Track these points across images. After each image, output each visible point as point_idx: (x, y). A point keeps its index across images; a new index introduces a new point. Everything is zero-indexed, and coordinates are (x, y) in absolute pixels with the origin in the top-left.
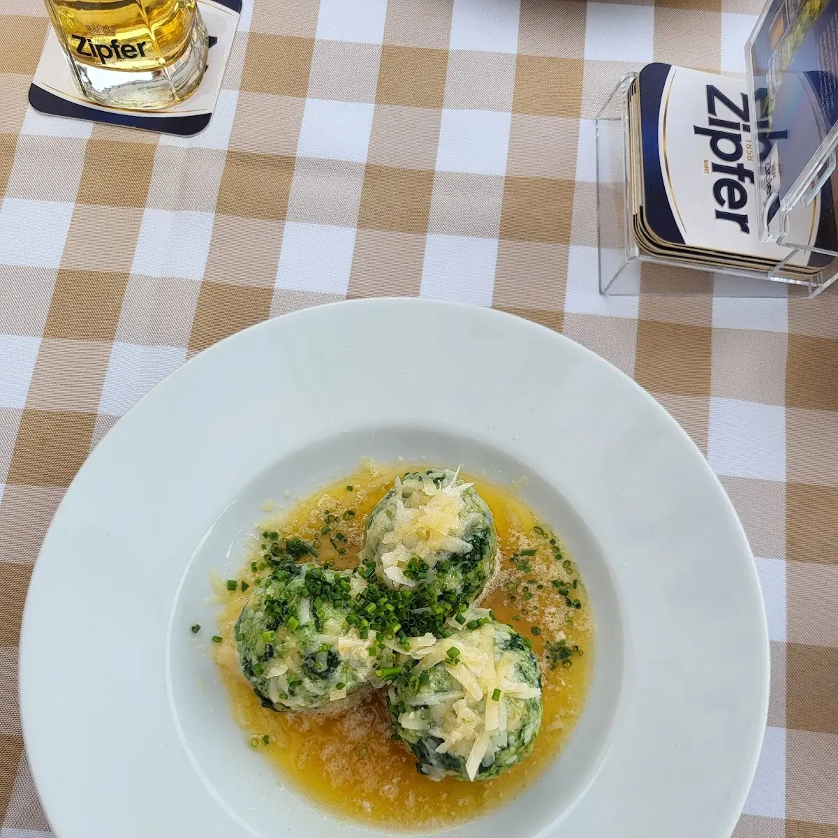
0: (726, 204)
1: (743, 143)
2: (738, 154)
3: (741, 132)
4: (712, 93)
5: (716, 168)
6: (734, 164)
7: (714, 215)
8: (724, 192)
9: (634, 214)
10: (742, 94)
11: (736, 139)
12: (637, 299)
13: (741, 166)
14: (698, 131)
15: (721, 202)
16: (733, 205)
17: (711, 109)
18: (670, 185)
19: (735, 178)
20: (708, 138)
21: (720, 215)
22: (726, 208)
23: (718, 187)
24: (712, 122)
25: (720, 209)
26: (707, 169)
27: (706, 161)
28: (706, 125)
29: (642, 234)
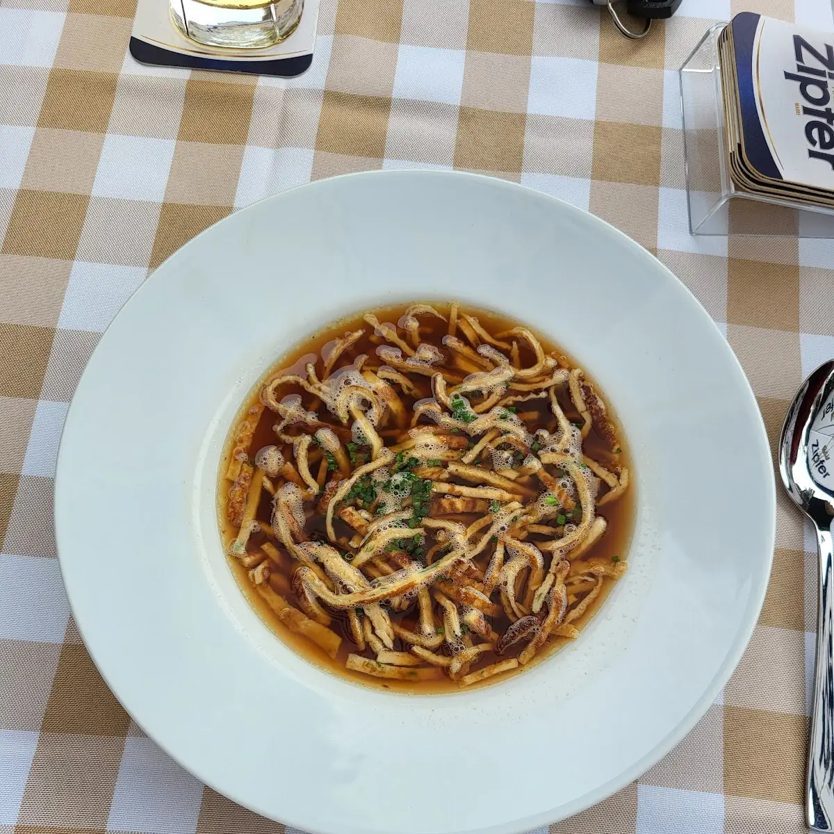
0: (818, 145)
1: (830, 90)
2: (825, 99)
3: (826, 79)
4: (799, 42)
5: (807, 111)
6: (822, 108)
7: (807, 153)
8: (815, 133)
9: (730, 151)
10: (826, 45)
11: (823, 86)
12: (726, 238)
13: (829, 110)
14: (788, 76)
15: (813, 142)
16: (824, 145)
17: (799, 57)
18: (766, 124)
19: (824, 121)
20: (798, 84)
21: (812, 154)
22: (817, 148)
23: (809, 127)
24: (800, 69)
25: (812, 148)
26: (798, 111)
27: (797, 104)
28: (794, 71)
29: (739, 170)
